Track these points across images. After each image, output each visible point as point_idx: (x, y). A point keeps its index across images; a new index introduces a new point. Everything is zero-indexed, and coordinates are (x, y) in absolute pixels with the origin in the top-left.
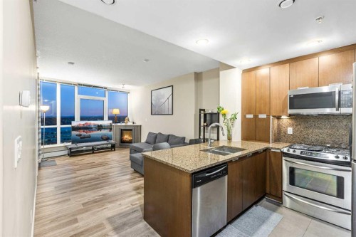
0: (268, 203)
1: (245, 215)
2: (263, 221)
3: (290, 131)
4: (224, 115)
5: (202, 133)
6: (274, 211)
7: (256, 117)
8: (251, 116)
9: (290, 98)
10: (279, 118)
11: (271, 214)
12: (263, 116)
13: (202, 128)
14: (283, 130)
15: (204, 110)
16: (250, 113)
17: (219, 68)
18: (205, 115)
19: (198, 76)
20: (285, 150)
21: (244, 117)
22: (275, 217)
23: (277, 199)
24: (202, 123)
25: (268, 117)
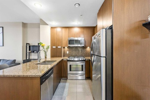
0: (63, 80)
1: (57, 89)
2: (64, 88)
3: (68, 52)
4: (43, 46)
5: (28, 57)
6: (66, 82)
7: (57, 47)
8: (54, 47)
9: (69, 41)
10: (64, 48)
11: (65, 84)
12: (59, 47)
13: (28, 54)
14: (65, 52)
15: (29, 44)
16: (54, 46)
17: (39, 23)
18: (30, 47)
19: (24, 25)
20: (68, 59)
21: (52, 47)
22: (67, 84)
23: (66, 78)
24: (28, 51)
25: (61, 47)
